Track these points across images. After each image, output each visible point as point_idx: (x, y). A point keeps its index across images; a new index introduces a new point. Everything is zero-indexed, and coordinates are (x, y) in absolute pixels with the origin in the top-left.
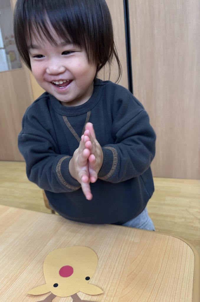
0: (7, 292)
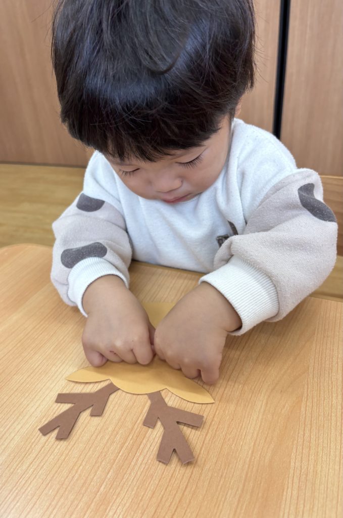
0: (131, 467)
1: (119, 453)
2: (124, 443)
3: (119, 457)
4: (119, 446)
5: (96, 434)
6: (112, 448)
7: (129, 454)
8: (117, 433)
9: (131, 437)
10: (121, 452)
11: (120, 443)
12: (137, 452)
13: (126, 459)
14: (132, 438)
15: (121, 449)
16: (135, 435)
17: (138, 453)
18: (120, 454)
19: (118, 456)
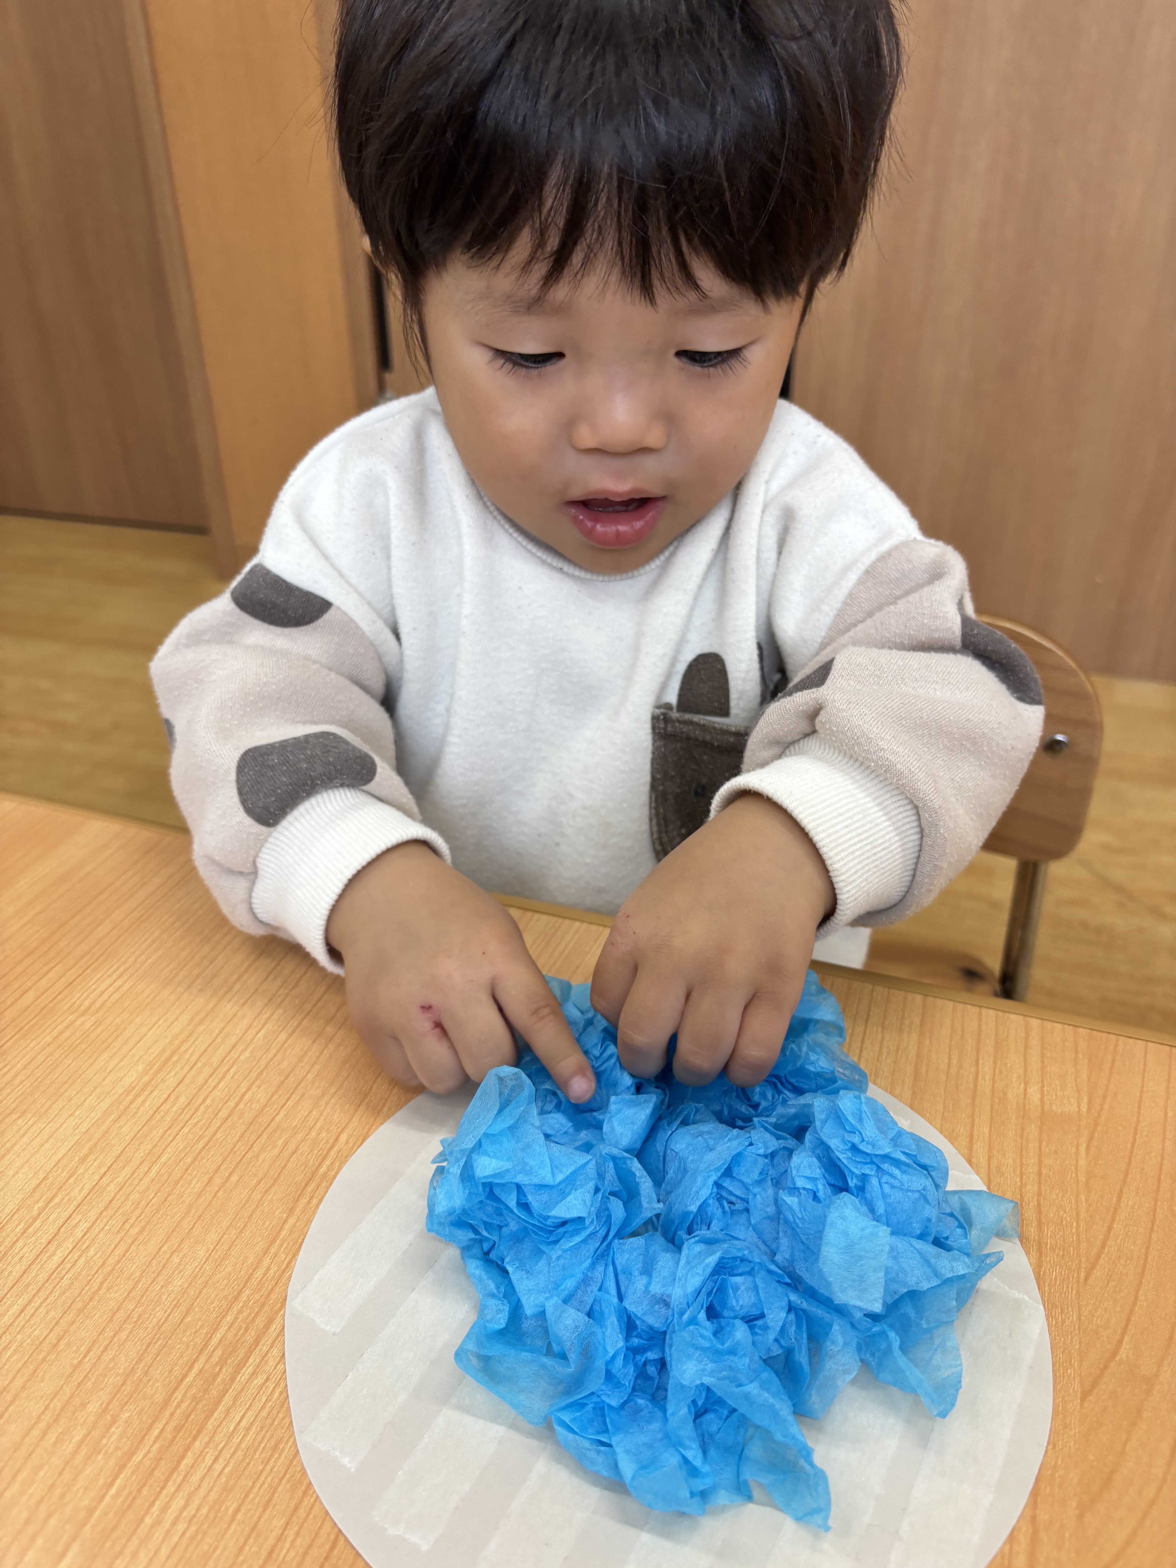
1: (111, 1485)
2: (132, 1453)
3: (107, 1499)
4: (112, 1463)
5: (42, 1425)
6: (87, 1472)
7: (139, 1491)
8: (114, 1421)
9: (156, 1432)
10: (118, 1482)
11: (119, 1453)
12: (167, 1480)
13: (129, 1506)
14: (158, 1437)
15: (120, 1472)
16: (173, 1424)
17: (170, 1483)
18: (113, 1491)
19: (102, 1498)
